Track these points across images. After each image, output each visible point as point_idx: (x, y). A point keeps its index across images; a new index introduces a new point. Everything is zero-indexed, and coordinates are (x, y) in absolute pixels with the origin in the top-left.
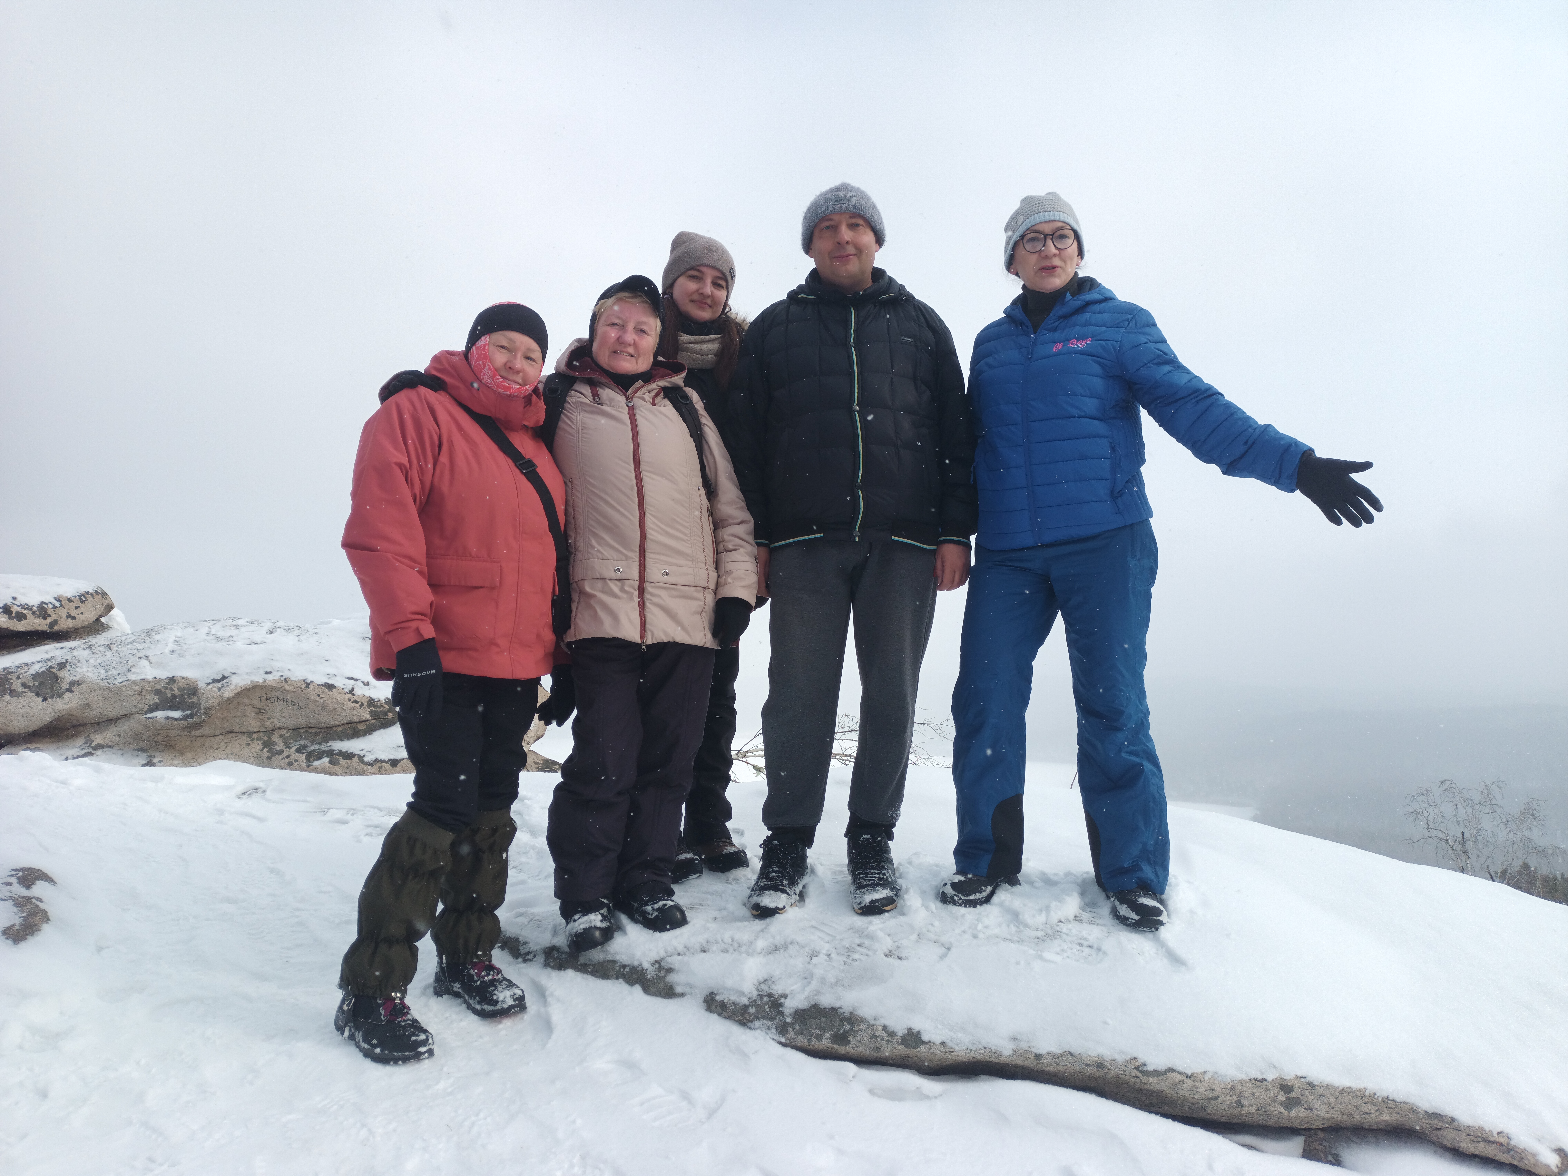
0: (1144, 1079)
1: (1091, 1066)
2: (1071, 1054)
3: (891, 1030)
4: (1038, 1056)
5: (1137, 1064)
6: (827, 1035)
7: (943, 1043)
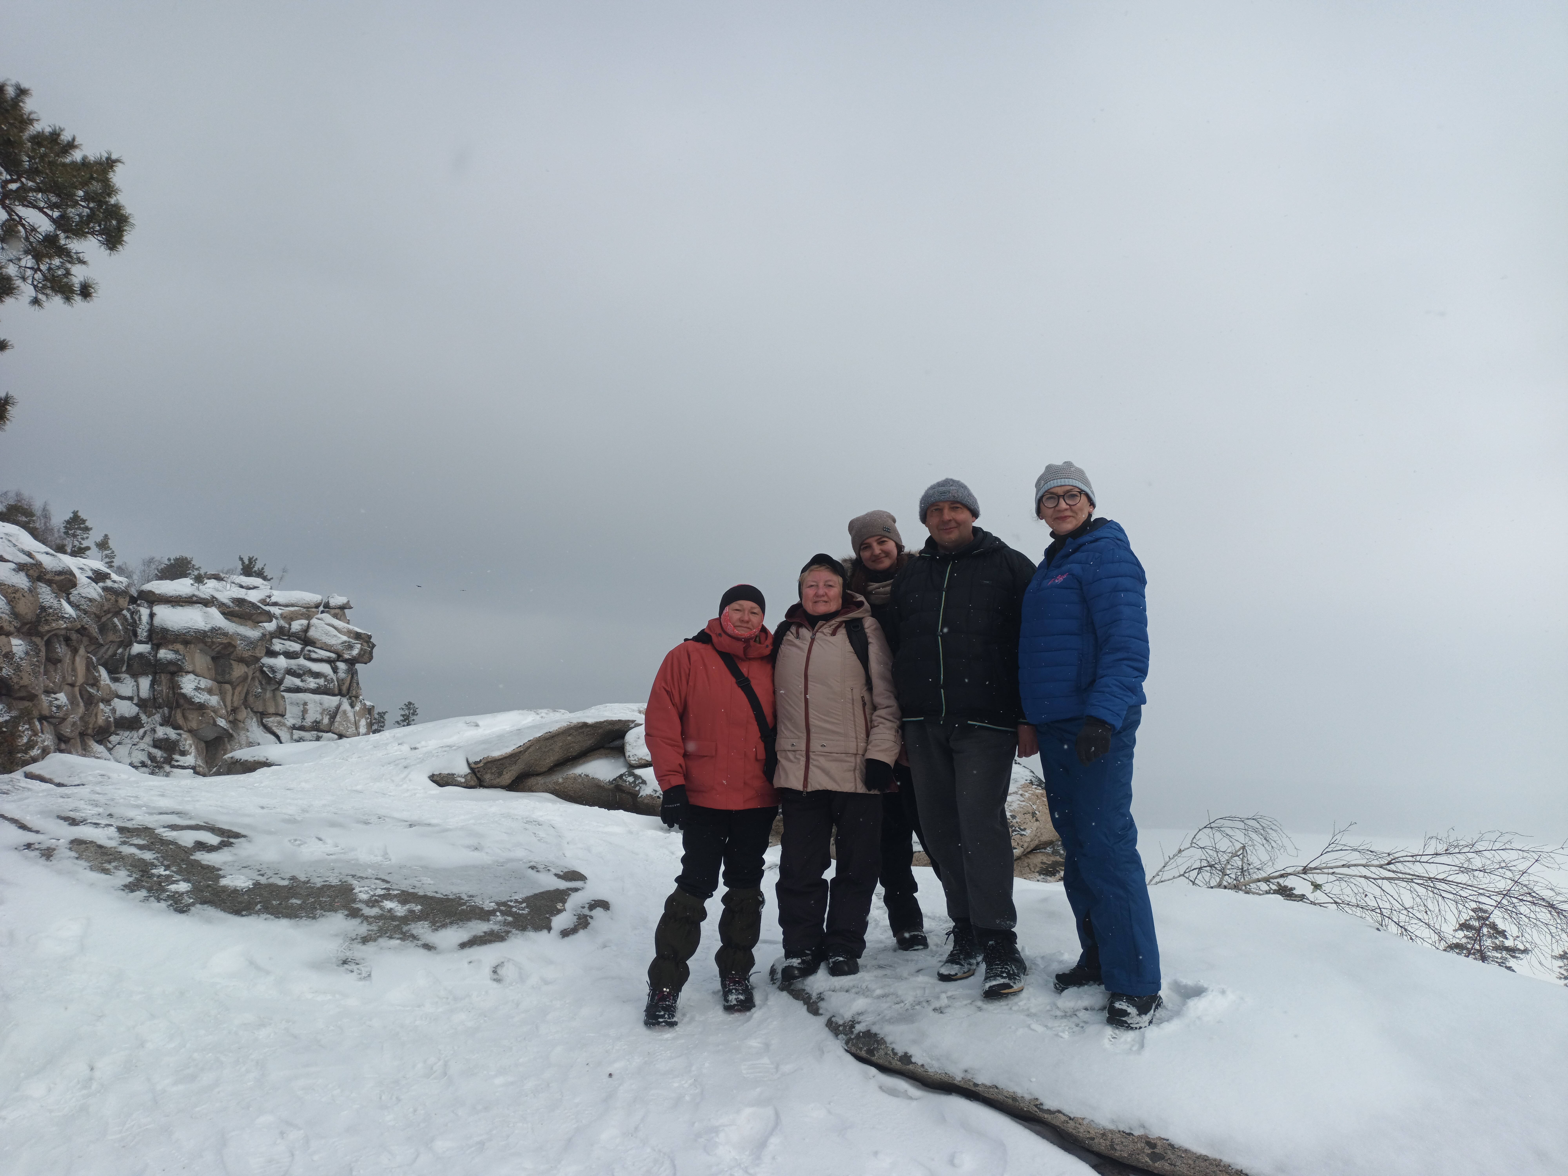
0: (1040, 1114)
1: (1008, 1098)
2: (997, 1088)
3: (895, 1051)
4: (976, 1085)
5: (1037, 1103)
6: (865, 1049)
7: (923, 1066)
